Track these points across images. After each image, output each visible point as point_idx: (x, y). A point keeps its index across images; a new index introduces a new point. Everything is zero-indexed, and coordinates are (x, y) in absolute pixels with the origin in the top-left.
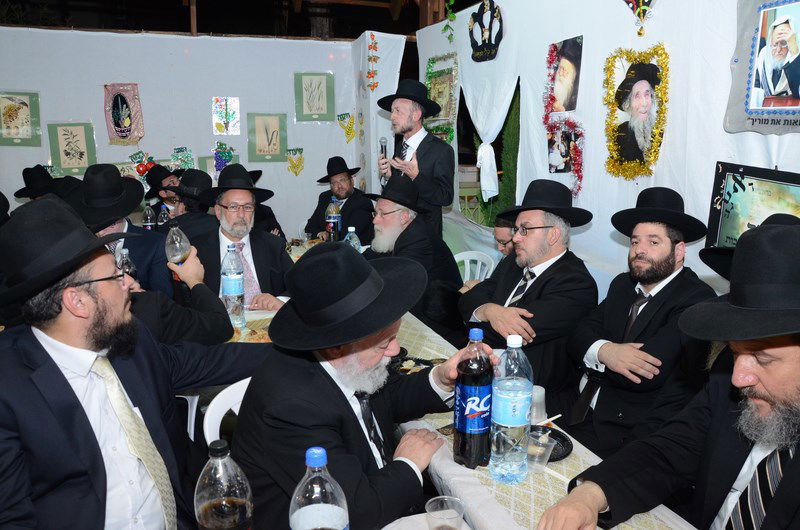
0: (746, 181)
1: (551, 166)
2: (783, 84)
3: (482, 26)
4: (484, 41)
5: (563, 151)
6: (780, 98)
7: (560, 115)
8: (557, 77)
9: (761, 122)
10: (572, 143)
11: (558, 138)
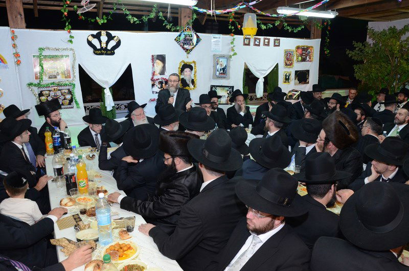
0: (217, 88)
1: (153, 92)
2: (222, 71)
3: (100, 42)
4: (102, 48)
5: (159, 87)
6: (222, 74)
7: (157, 76)
8: (155, 65)
9: (219, 77)
10: (163, 85)
11: (157, 83)
